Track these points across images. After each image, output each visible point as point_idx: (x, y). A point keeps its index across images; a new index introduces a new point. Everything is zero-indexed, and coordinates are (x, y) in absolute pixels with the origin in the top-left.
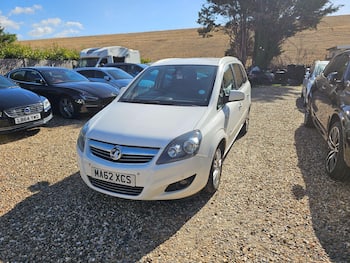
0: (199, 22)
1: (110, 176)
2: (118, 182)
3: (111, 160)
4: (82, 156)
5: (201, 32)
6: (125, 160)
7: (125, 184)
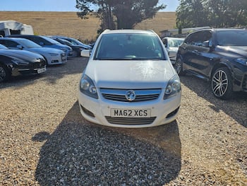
0: (77, 7)
1: (128, 113)
2: (136, 116)
3: (128, 101)
4: (98, 102)
5: (79, 14)
6: (139, 99)
7: (143, 116)
